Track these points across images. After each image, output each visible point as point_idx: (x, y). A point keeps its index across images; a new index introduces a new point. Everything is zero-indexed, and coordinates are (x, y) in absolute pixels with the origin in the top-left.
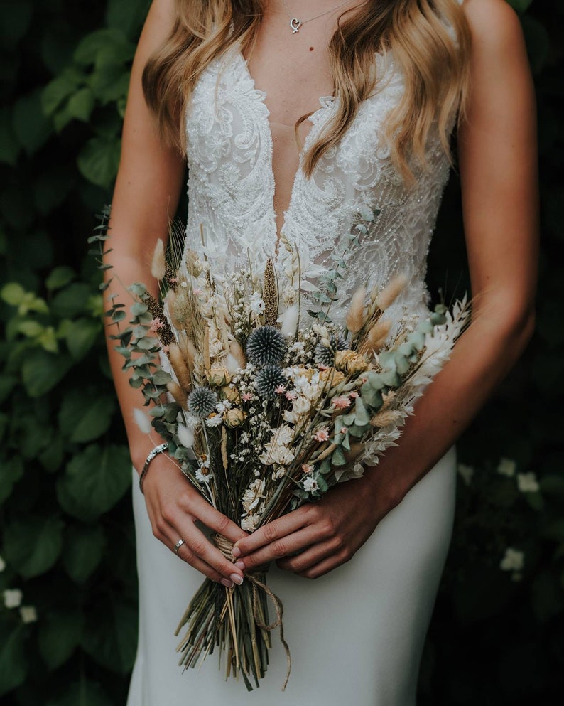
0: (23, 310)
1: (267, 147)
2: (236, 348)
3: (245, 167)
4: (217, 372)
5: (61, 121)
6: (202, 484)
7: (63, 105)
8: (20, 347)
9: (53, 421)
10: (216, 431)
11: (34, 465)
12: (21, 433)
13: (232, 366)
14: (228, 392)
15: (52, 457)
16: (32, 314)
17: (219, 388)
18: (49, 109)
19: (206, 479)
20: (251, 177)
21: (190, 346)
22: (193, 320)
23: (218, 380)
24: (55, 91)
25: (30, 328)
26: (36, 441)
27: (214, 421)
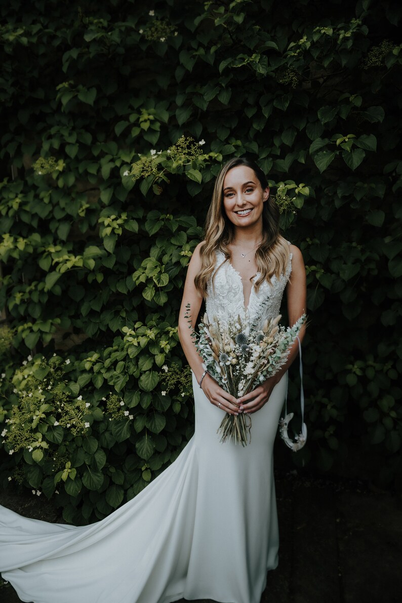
0: (128, 334)
1: (241, 287)
2: (232, 340)
3: (235, 294)
4: (227, 348)
5: (138, 283)
6: (225, 384)
7: (138, 278)
8: (127, 344)
9: (137, 364)
10: (228, 366)
11: (131, 376)
12: (128, 367)
13: (232, 346)
14: (232, 354)
15: (136, 374)
16: (131, 335)
17: (228, 353)
18: (134, 279)
19: (226, 382)
20: (237, 297)
21: (217, 341)
22: (218, 335)
23: (229, 350)
24: (136, 274)
25: (130, 339)
26: (132, 369)
27: (228, 363)
